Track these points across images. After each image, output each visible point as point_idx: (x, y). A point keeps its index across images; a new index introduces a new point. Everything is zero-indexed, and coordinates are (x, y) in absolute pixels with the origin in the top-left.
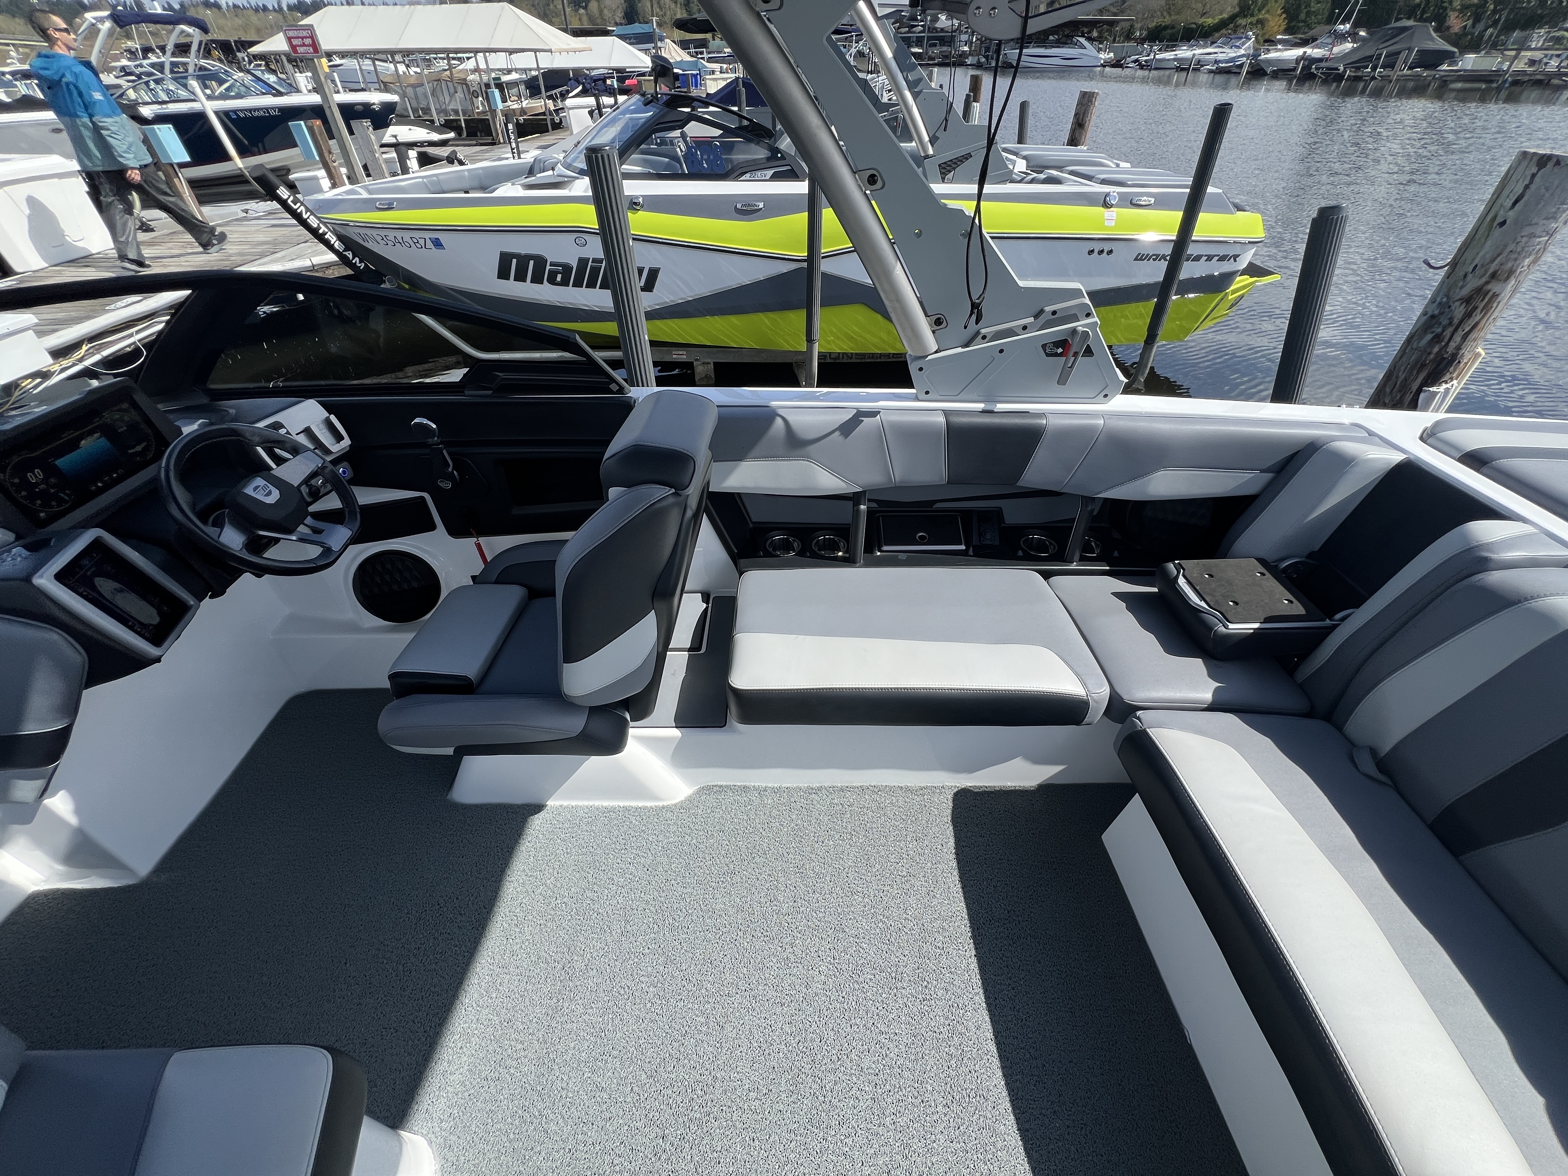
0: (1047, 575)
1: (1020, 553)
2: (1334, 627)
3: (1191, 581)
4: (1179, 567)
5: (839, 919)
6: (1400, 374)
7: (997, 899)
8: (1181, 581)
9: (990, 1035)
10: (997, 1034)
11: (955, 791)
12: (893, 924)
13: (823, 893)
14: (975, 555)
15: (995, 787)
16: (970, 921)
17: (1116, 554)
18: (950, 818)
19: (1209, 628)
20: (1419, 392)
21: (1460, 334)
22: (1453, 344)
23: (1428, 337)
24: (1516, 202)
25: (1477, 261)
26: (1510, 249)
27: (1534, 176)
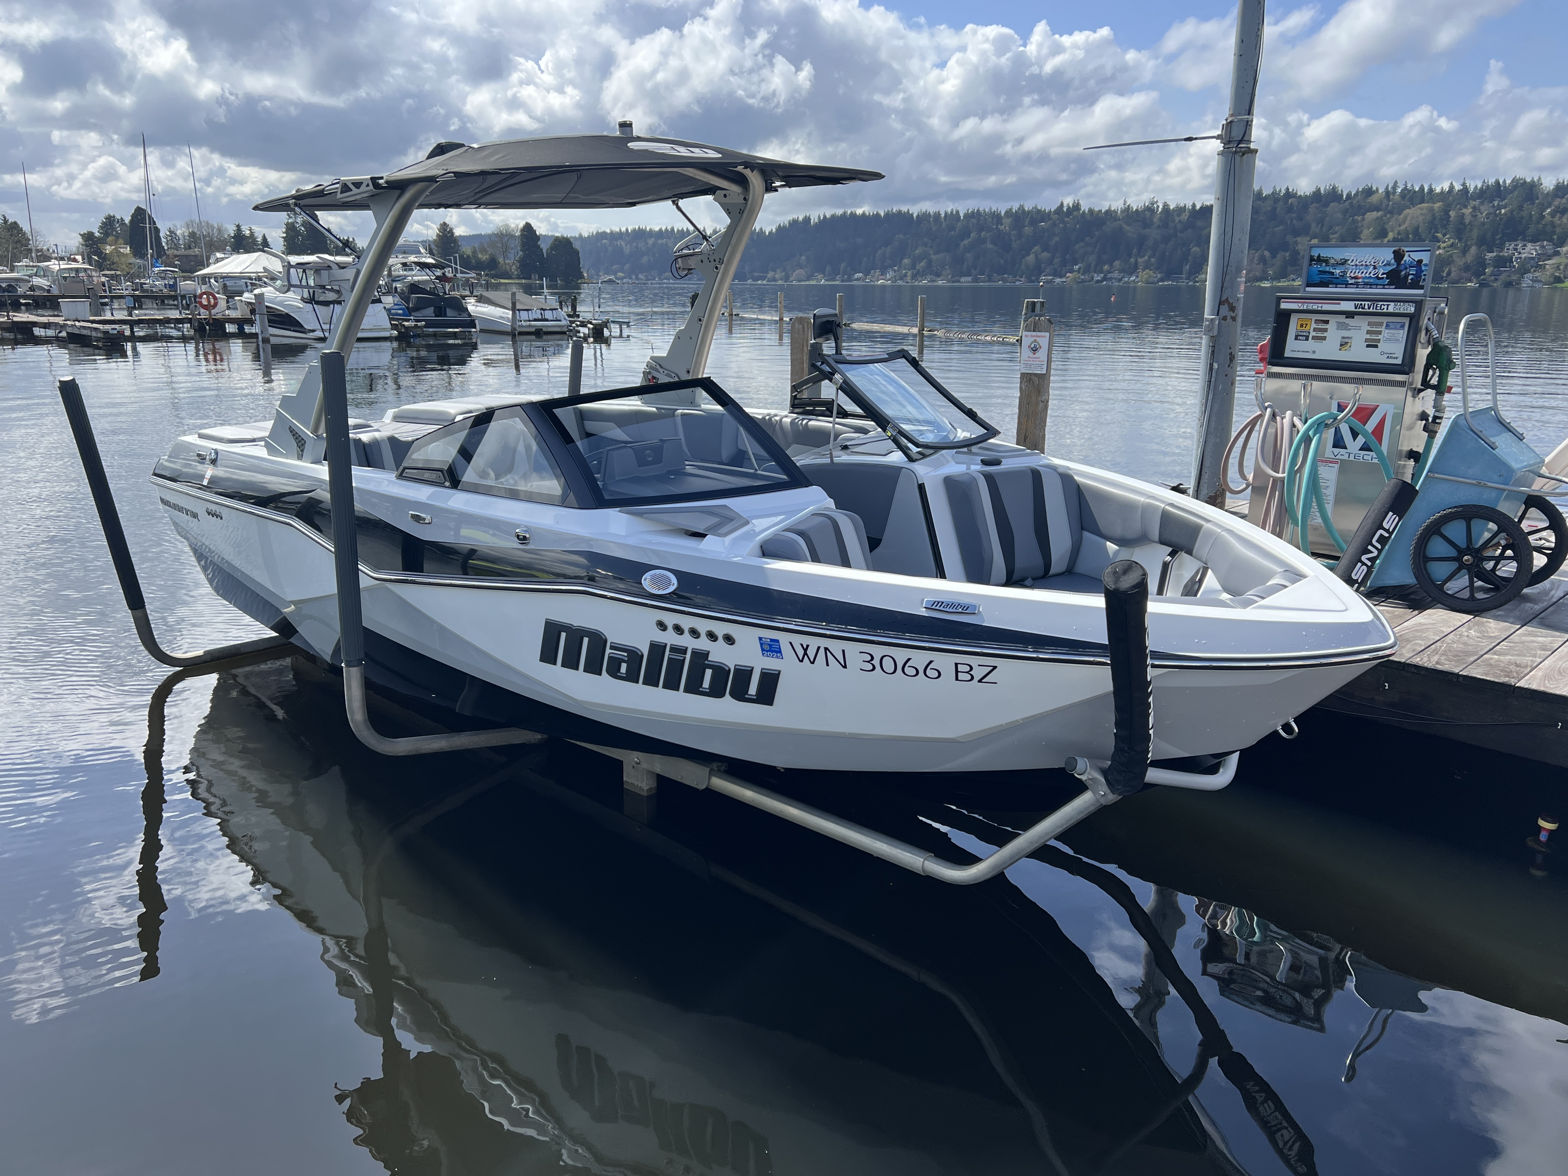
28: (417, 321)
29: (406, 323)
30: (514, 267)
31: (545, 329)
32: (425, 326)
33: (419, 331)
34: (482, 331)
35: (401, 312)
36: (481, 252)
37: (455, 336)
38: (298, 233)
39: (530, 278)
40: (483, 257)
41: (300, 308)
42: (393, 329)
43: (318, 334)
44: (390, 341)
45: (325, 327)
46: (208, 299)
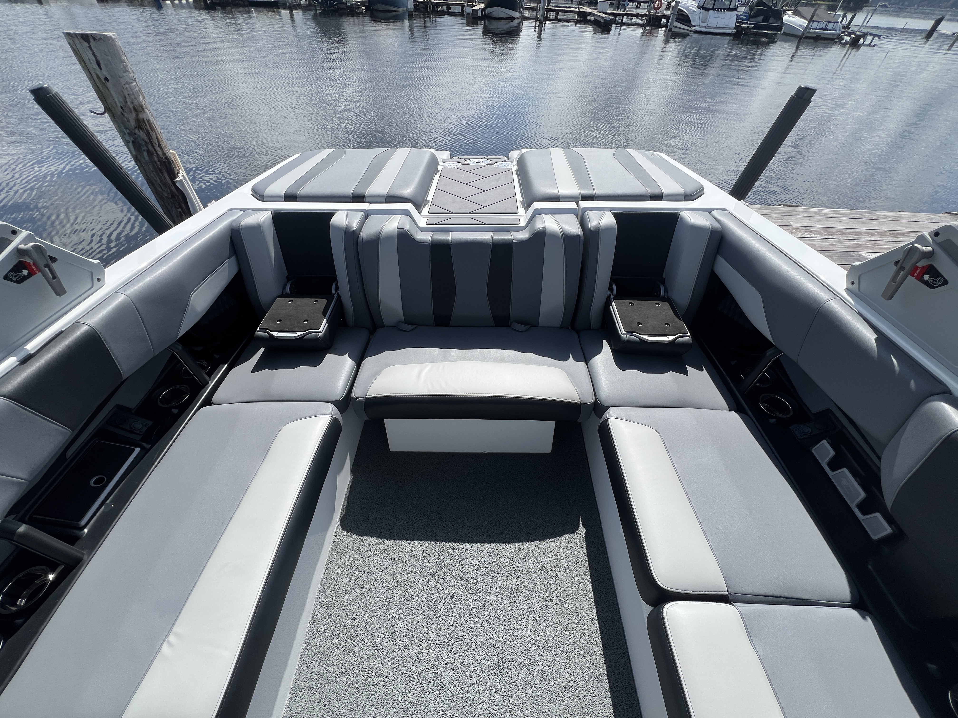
0: (208, 402)
1: (175, 411)
2: (339, 296)
3: (279, 330)
4: (262, 330)
5: (415, 637)
6: (155, 179)
7: (417, 520)
8: (275, 334)
9: (486, 545)
10: (485, 541)
11: (340, 528)
12: (423, 594)
13: (395, 649)
14: (153, 443)
15: (345, 500)
16: (427, 540)
17: (217, 356)
18: (359, 537)
19: (316, 339)
20: (174, 184)
21: (156, 146)
22: (160, 153)
23: (145, 154)
24: (99, 65)
25: (118, 104)
26: (126, 93)
27: (90, 47)
28: (750, 24)
29: (743, 25)
31: (822, 36)
32: (753, 28)
33: (748, 31)
34: (785, 34)
35: (744, 17)
37: (766, 35)
41: (694, 11)
42: (735, 29)
43: (696, 28)
44: (730, 36)
45: (702, 24)
46: (658, 4)
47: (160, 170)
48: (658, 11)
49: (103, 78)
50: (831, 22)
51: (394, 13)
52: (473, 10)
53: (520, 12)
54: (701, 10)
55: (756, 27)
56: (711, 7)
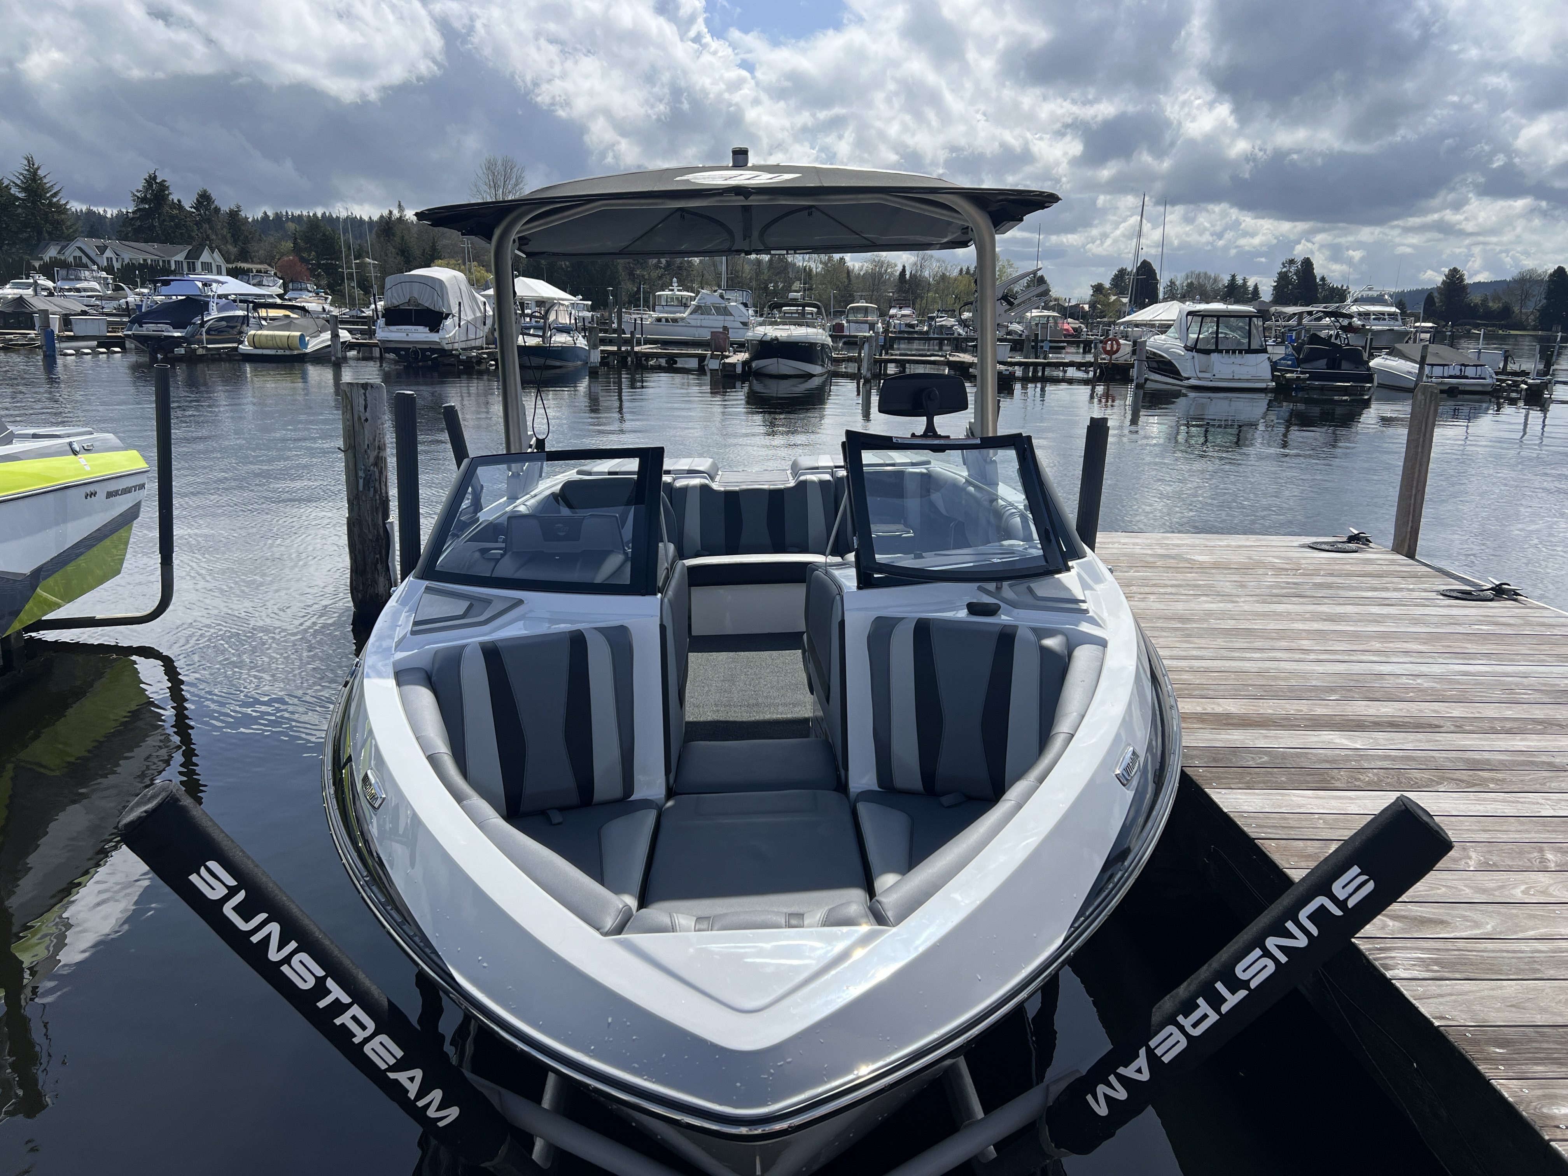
20: (384, 524)
21: (383, 484)
22: (383, 491)
23: (372, 490)
24: (366, 408)
25: (366, 443)
26: (378, 432)
27: (365, 394)
28: (1302, 373)
29: (1288, 375)
30: (1532, 317)
31: (1462, 388)
32: (1308, 379)
33: (1303, 384)
34: (1380, 386)
35: (1290, 362)
36: (1494, 301)
37: (1345, 391)
38: (1290, 283)
39: (1550, 330)
40: (1494, 305)
41: (1180, 355)
42: (1272, 381)
43: (1193, 382)
44: (1266, 393)
45: (1200, 375)
46: (1112, 345)
47: (377, 509)
48: (1114, 357)
49: (363, 419)
50: (1468, 365)
51: (558, 371)
52: (724, 363)
53: (823, 366)
54: (1195, 354)
55: (1314, 376)
56: (1214, 348)
